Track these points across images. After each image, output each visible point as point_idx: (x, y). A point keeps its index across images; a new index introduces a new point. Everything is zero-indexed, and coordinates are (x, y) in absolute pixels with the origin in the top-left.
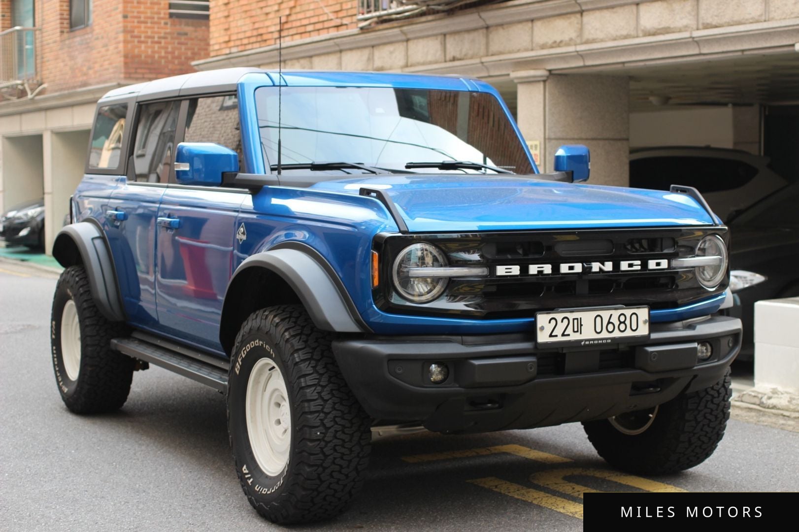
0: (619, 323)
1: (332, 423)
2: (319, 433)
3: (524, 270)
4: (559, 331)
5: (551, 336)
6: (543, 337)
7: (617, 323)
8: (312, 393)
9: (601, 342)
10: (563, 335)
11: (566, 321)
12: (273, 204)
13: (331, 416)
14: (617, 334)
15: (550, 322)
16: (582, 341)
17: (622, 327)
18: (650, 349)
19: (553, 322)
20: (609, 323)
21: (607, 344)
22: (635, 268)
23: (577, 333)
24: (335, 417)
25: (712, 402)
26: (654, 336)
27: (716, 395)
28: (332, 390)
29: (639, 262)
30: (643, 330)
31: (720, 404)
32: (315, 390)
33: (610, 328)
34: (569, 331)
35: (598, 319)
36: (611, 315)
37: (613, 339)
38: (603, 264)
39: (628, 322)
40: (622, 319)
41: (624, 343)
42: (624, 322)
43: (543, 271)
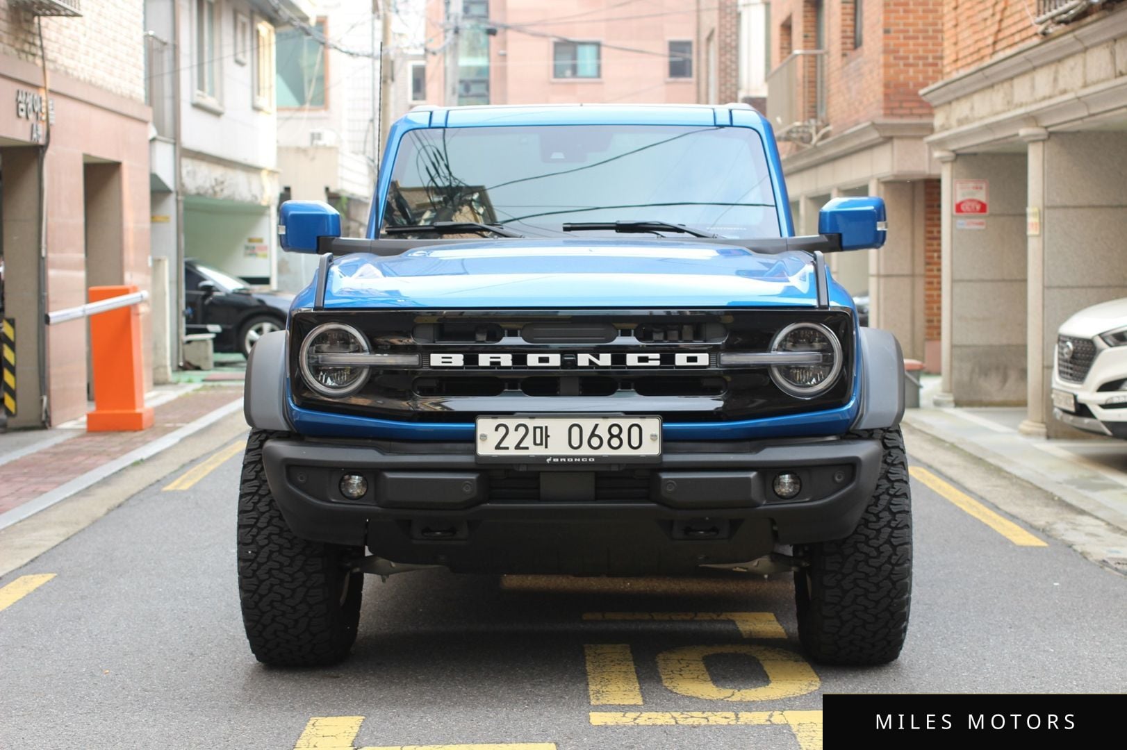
0: (609, 436)
1: (267, 542)
2: (250, 552)
3: (471, 359)
4: (511, 441)
5: (498, 447)
6: (485, 448)
7: (606, 437)
8: (247, 503)
9: (579, 460)
10: (518, 447)
11: (522, 430)
13: (266, 532)
14: (605, 451)
15: (496, 429)
16: (548, 457)
17: (615, 442)
18: (665, 476)
19: (502, 430)
20: (593, 435)
21: (588, 464)
22: (651, 363)
23: (540, 447)
24: (270, 534)
26: (670, 458)
29: (657, 356)
30: (651, 448)
31: (883, 568)
32: (251, 499)
33: (595, 442)
34: (528, 442)
35: (575, 431)
36: (597, 425)
37: (596, 457)
38: (597, 357)
39: (624, 436)
40: (615, 431)
41: (619, 465)
42: (618, 436)
43: (499, 363)
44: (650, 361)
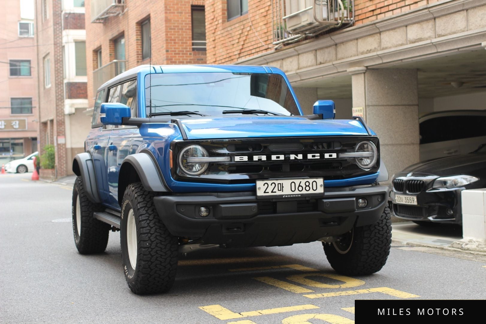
0: (305, 186)
1: (155, 239)
2: (148, 244)
3: (251, 158)
4: (270, 190)
5: (265, 192)
6: (260, 193)
8: (145, 223)
9: (295, 196)
10: (272, 192)
11: (273, 185)
12: (149, 133)
13: (154, 235)
14: (304, 192)
15: (264, 185)
16: (283, 195)
17: (307, 188)
18: (325, 201)
19: (266, 185)
20: (299, 186)
21: (298, 197)
22: (316, 158)
23: (280, 191)
24: (156, 236)
25: (379, 233)
26: (327, 194)
27: (381, 229)
28: (155, 222)
29: (319, 155)
30: (320, 190)
32: (146, 222)
33: (300, 188)
34: (275, 190)
35: (293, 184)
36: (301, 182)
37: (301, 194)
38: (297, 156)
39: (311, 186)
40: (307, 184)
41: (308, 197)
42: (308, 186)
43: (261, 159)
44: (316, 157)
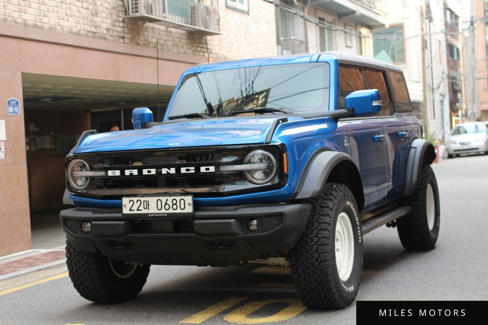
0: (172, 204)
3: (123, 173)
4: (135, 208)
5: (130, 210)
6: (126, 211)
9: (161, 215)
10: (138, 210)
11: (139, 202)
14: (171, 211)
15: (130, 202)
16: (149, 214)
17: (175, 207)
18: (196, 222)
19: (132, 202)
20: (166, 204)
21: (164, 217)
22: (191, 172)
23: (146, 209)
25: (307, 262)
26: (197, 214)
29: (193, 168)
30: (189, 209)
33: (167, 207)
34: (141, 208)
35: (159, 202)
36: (167, 200)
37: (168, 214)
38: (170, 169)
39: (178, 204)
40: (174, 202)
41: (177, 217)
42: (176, 204)
43: (132, 174)
44: (190, 171)
